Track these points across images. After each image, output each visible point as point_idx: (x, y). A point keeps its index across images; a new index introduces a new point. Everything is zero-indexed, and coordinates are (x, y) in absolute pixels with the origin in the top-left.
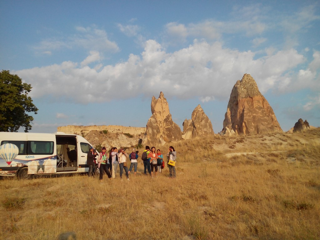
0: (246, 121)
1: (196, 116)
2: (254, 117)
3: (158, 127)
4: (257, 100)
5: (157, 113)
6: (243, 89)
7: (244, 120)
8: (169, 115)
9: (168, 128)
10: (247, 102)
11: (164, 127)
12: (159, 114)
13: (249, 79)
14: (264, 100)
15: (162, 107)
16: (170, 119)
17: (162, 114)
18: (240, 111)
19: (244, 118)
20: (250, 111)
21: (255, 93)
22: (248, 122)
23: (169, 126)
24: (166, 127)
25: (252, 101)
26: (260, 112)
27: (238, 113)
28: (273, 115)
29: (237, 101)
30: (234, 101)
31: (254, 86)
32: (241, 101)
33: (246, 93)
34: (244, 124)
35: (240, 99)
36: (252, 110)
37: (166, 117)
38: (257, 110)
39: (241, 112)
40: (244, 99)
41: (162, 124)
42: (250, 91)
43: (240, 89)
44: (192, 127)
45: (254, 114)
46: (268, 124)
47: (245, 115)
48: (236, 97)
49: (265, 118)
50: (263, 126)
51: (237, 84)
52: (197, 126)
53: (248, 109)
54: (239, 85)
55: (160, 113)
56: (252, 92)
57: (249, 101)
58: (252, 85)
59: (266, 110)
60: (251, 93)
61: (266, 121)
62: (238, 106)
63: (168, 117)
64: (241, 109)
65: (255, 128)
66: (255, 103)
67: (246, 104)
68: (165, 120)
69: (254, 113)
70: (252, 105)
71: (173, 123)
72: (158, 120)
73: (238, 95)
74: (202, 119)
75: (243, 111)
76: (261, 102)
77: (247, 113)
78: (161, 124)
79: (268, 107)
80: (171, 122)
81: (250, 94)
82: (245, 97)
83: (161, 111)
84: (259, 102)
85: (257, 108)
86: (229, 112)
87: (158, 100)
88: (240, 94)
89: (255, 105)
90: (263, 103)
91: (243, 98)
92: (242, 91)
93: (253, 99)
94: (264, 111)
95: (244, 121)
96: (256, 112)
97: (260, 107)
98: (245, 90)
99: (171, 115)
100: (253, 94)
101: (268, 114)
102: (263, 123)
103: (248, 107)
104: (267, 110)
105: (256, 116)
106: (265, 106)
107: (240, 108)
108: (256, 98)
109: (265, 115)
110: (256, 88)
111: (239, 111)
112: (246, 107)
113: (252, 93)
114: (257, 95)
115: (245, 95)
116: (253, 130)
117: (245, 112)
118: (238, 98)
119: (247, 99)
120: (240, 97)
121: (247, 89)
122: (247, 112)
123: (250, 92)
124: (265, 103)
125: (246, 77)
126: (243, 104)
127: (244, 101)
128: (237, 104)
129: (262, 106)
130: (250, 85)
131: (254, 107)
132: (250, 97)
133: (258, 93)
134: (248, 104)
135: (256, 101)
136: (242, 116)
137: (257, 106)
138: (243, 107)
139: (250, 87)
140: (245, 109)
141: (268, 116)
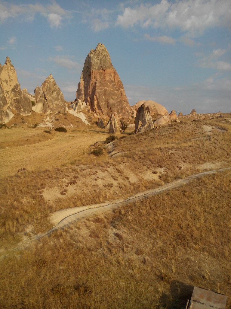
1: (47, 87)
2: (105, 91)
3: (5, 98)
4: (109, 73)
5: (3, 82)
6: (96, 59)
7: (96, 93)
8: (17, 85)
9: (17, 99)
10: (100, 74)
11: (12, 98)
12: (6, 83)
13: (103, 50)
14: (115, 74)
15: (9, 75)
16: (18, 89)
17: (8, 83)
18: (92, 83)
19: (96, 91)
21: (107, 65)
22: (99, 95)
23: (18, 96)
24: (14, 98)
25: (104, 74)
26: (111, 85)
27: (90, 85)
28: (122, 90)
29: (90, 72)
30: (87, 71)
31: (107, 57)
32: (94, 73)
33: (99, 65)
34: (95, 97)
35: (93, 70)
36: (103, 83)
37: (14, 86)
38: (108, 83)
39: (94, 85)
40: (97, 71)
41: (10, 94)
42: (103, 63)
43: (94, 59)
44: (43, 99)
45: (106, 88)
46: (118, 98)
47: (97, 88)
48: (89, 67)
49: (115, 92)
50: (113, 100)
51: (91, 53)
52: (48, 98)
53: (100, 82)
54: (93, 55)
55: (7, 81)
56: (105, 64)
57: (102, 74)
58: (105, 56)
60: (104, 65)
61: (115, 95)
62: (91, 78)
63: (16, 87)
64: (93, 81)
65: (106, 102)
66: (107, 76)
67: (98, 76)
68: (12, 89)
69: (105, 86)
70: (104, 78)
71: (22, 93)
72: (4, 90)
73: (91, 66)
74: (54, 91)
75: (96, 83)
76: (112, 75)
77: (99, 86)
78: (8, 94)
79: (118, 81)
80: (20, 93)
81: (102, 65)
82: (98, 69)
83: (8, 80)
84: (110, 75)
85: (108, 81)
86: (82, 82)
87: (4, 67)
88: (94, 65)
89: (107, 78)
90: (114, 77)
91: (96, 69)
92: (95, 61)
93: (106, 72)
94: (115, 85)
95: (96, 94)
96: (107, 86)
97: (111, 81)
98: (98, 61)
99: (19, 85)
100: (106, 66)
101: (118, 88)
102: (113, 97)
103: (100, 80)
104: (118, 84)
105: (107, 89)
106: (116, 80)
107: (93, 80)
108: (108, 71)
109: (115, 89)
110: (108, 60)
111: (91, 83)
112: (98, 80)
113: (105, 65)
114: (109, 68)
115: (98, 67)
116: (104, 104)
117: (97, 85)
118: (92, 69)
119: (99, 71)
120: (93, 69)
121: (100, 61)
124: (116, 76)
125: (99, 47)
126: (95, 76)
127: (97, 73)
128: (90, 75)
129: (113, 80)
130: (103, 57)
131: (105, 79)
132: (103, 69)
133: (110, 66)
134: (100, 76)
135: (108, 74)
136: (94, 89)
137: (109, 79)
138: (96, 79)
139: (103, 58)
140: (97, 82)
141: (118, 90)
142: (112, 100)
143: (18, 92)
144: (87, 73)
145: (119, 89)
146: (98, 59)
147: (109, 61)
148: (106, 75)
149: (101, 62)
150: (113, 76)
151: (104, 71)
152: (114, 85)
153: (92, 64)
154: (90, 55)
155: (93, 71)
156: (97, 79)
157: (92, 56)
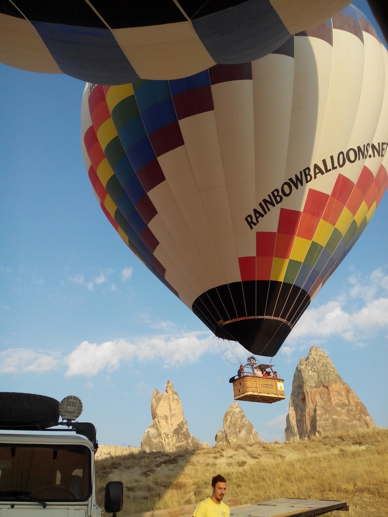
0: (321, 430)
1: (231, 422)
2: (335, 422)
3: (162, 444)
4: (336, 391)
5: (160, 419)
6: (310, 371)
7: (318, 427)
8: (182, 422)
9: (181, 445)
10: (320, 394)
11: (174, 445)
12: (164, 420)
13: (320, 355)
14: (348, 391)
15: (170, 407)
16: (184, 430)
17: (169, 421)
18: (310, 411)
19: (317, 424)
20: (326, 411)
21: (331, 378)
22: (324, 430)
23: (183, 442)
24: (177, 445)
25: (329, 393)
26: (344, 411)
27: (307, 414)
28: (367, 418)
29: (304, 394)
30: (299, 393)
31: (328, 366)
32: (309, 394)
33: (317, 380)
34: (317, 435)
35: (307, 389)
36: (329, 409)
37: (178, 425)
38: (339, 409)
39: (312, 413)
40: (315, 389)
41: (170, 439)
42: (323, 375)
43: (307, 372)
44: (225, 443)
45: (335, 417)
47: (318, 418)
48: (301, 386)
49: (354, 422)
51: (301, 364)
52: (232, 441)
53: (323, 407)
54: (305, 366)
55: (166, 418)
56: (327, 376)
57: (323, 394)
58: (325, 365)
59: (354, 408)
60: (325, 379)
62: (306, 402)
63: (181, 426)
64: (310, 408)
66: (333, 395)
67: (318, 398)
68: (174, 430)
69: (334, 414)
70: (329, 399)
71: (189, 437)
72: (162, 432)
73: (303, 382)
74: (242, 427)
75: (315, 411)
76: (344, 393)
77: (322, 415)
78: (168, 438)
79: (357, 403)
80: (187, 436)
81: (323, 380)
82: (316, 387)
83: (168, 415)
84: (340, 394)
85: (337, 405)
86: (292, 413)
87: (164, 395)
88: (307, 381)
89: (335, 400)
90: (347, 396)
91: (311, 387)
92: (310, 377)
93: (330, 389)
94: (351, 410)
95: (318, 429)
96: (336, 412)
97: (343, 403)
98: (314, 373)
99: (186, 422)
100: (328, 380)
101: (358, 416)
103: (323, 403)
104: (357, 408)
105: (338, 419)
106: (351, 401)
107: (310, 406)
108: (334, 387)
109: (352, 417)
110: (332, 370)
111: (307, 411)
112: (319, 404)
114: (336, 383)
115: (315, 382)
117: (318, 412)
118: (305, 387)
119: (319, 390)
120: (307, 387)
121: (318, 373)
122: (322, 413)
123: (322, 377)
124: (351, 395)
125: (313, 352)
126: (313, 399)
127: (315, 394)
128: (304, 399)
129: (347, 402)
130: (322, 366)
131: (332, 403)
132: (324, 385)
133: (337, 379)
134: (322, 398)
135: (335, 393)
136: (314, 420)
137: (338, 401)
138: (315, 404)
139: (322, 369)
140: (317, 408)
141: (359, 420)
143: (184, 434)
144: (298, 396)
146: (314, 371)
147: (333, 372)
148: (331, 394)
149: (320, 374)
150: (344, 396)
151: (327, 388)
152: (349, 411)
153: (305, 380)
154: (299, 366)
155: (308, 390)
156: (316, 403)
157: (303, 367)
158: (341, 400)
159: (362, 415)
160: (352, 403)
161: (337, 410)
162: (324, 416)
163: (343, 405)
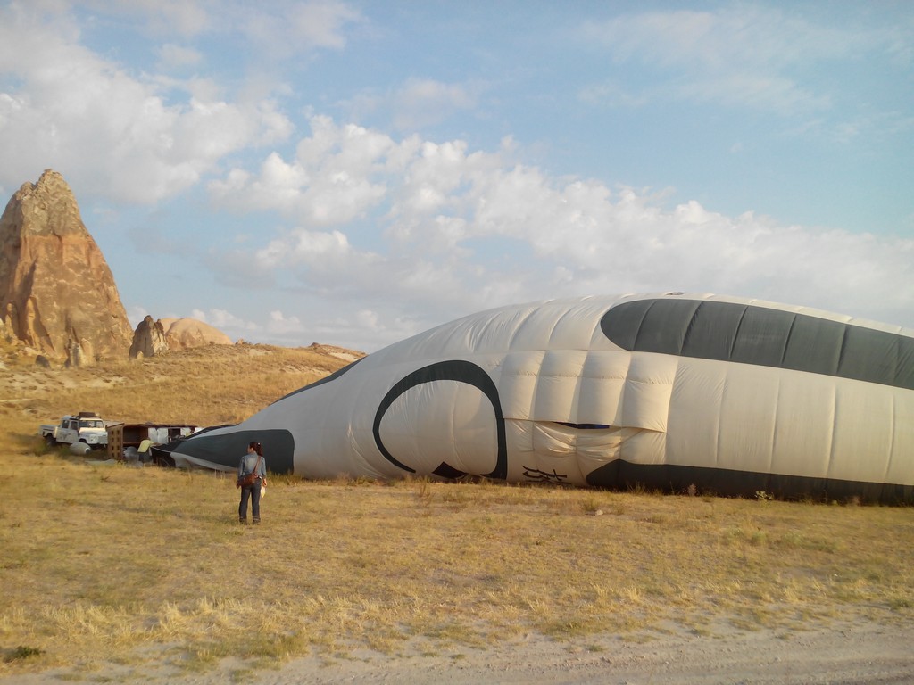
0: (37, 297)
2: (61, 288)
4: (73, 246)
6: (37, 208)
7: (33, 293)
10: (46, 245)
13: (58, 186)
14: (91, 247)
18: (23, 267)
19: (33, 288)
20: (51, 271)
21: (69, 225)
22: (43, 298)
25: (60, 247)
26: (78, 275)
27: (18, 271)
28: (111, 288)
29: (19, 240)
30: (10, 237)
31: (68, 206)
32: (28, 242)
33: (45, 223)
34: (30, 304)
35: (26, 234)
36: (56, 268)
38: (71, 270)
39: (27, 271)
40: (39, 237)
42: (56, 218)
43: (30, 208)
45: (63, 281)
46: (97, 308)
47: (36, 280)
48: (16, 226)
49: (90, 292)
50: (82, 314)
51: (22, 191)
53: (47, 265)
54: (28, 197)
56: (62, 221)
57: (52, 245)
58: (63, 202)
59: (94, 272)
60: (59, 224)
61: (90, 299)
62: (19, 254)
64: (26, 263)
65: (62, 317)
66: (67, 251)
67: (41, 251)
69: (62, 278)
70: (60, 255)
73: (22, 223)
75: (33, 268)
76: (83, 250)
77: (43, 276)
79: (100, 266)
81: (55, 225)
82: (42, 233)
84: (77, 249)
85: (70, 265)
88: (29, 222)
89: (68, 257)
90: (88, 255)
91: (34, 233)
92: (35, 215)
93: (64, 241)
94: (89, 275)
95: (33, 295)
96: (66, 275)
97: (79, 264)
98: (43, 212)
100: (64, 227)
101: (98, 284)
102: (83, 304)
103: (47, 259)
104: (98, 273)
105: (66, 285)
106: (93, 261)
107: (25, 261)
108: (71, 238)
109: (89, 285)
110: (73, 212)
111: (20, 266)
112: (41, 259)
113: (62, 225)
114: (75, 232)
115: (42, 227)
116: (55, 321)
117: (38, 272)
118: (23, 231)
119: (46, 238)
120: (27, 231)
121: (50, 212)
122: (43, 274)
123: (55, 220)
124: (94, 253)
125: (48, 179)
126: (33, 250)
127: (38, 244)
128: (17, 247)
129: (85, 262)
130: (58, 203)
131: (62, 260)
132: (56, 233)
133: (77, 227)
134: (47, 251)
135: (70, 248)
136: (28, 281)
137: (72, 259)
138: (34, 258)
139: (58, 208)
140: (37, 265)
141: (98, 289)
142: (80, 312)
144: (8, 240)
145: (102, 285)
146: (43, 209)
147: (74, 215)
148: (64, 248)
149: (52, 216)
150: (84, 253)
151: (60, 238)
152: (86, 276)
153: (25, 220)
154: (19, 195)
155: (27, 236)
156: (37, 257)
157: (25, 198)
158: (77, 259)
159: (105, 284)
160: (93, 266)
161: (68, 273)
162: (46, 278)
163: (79, 267)
